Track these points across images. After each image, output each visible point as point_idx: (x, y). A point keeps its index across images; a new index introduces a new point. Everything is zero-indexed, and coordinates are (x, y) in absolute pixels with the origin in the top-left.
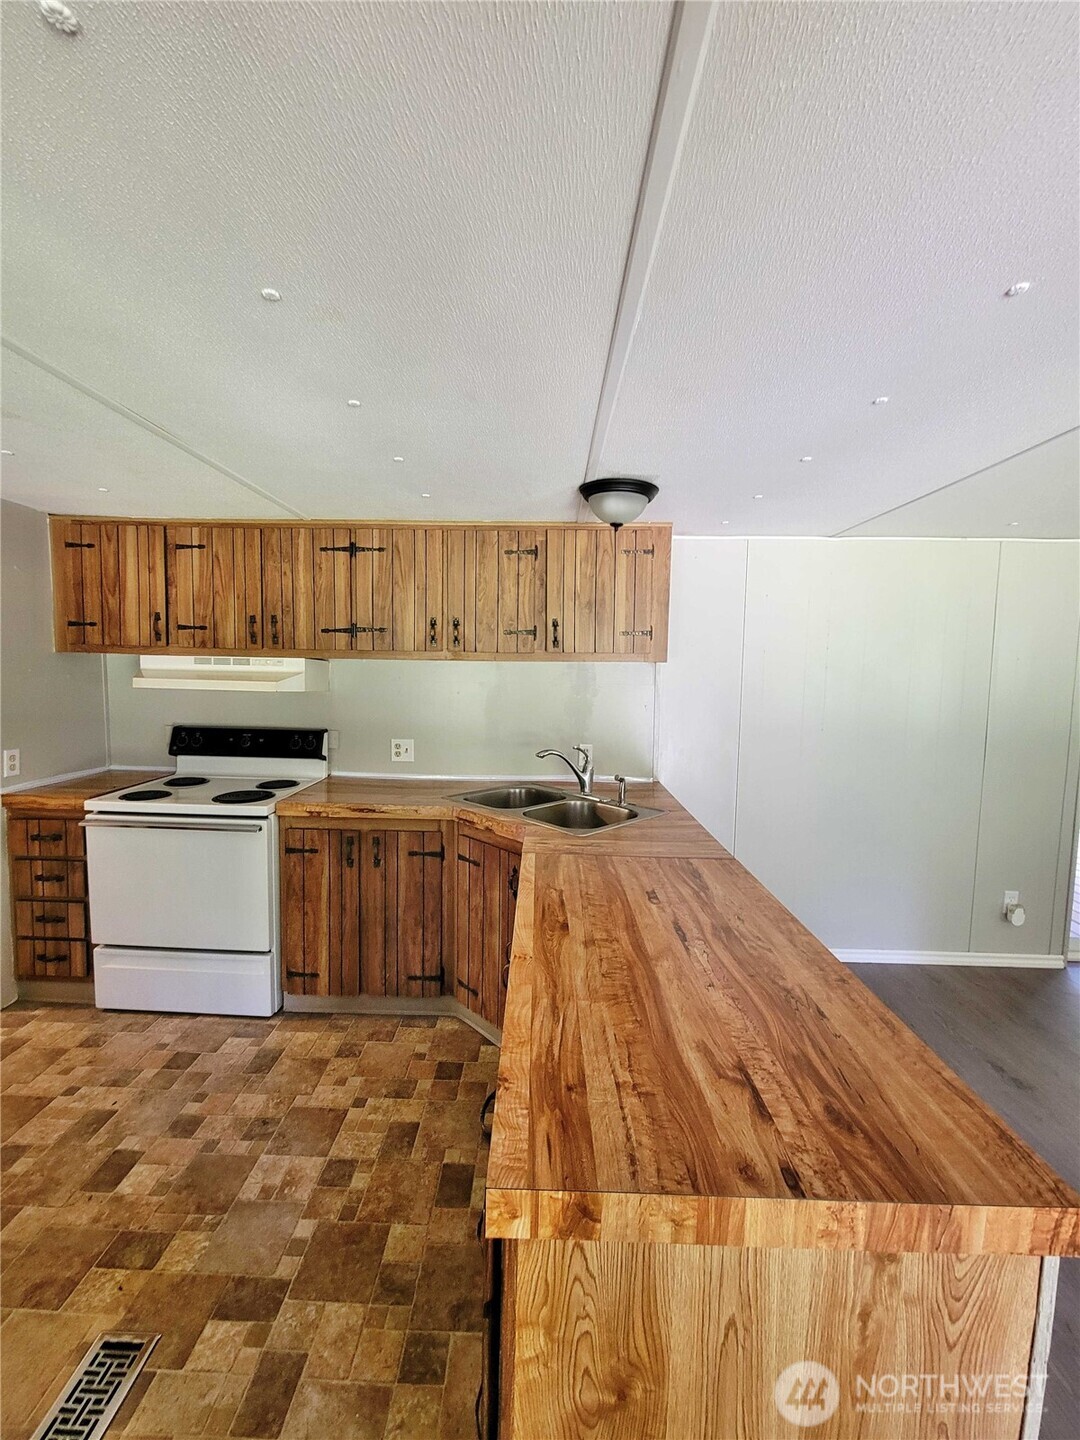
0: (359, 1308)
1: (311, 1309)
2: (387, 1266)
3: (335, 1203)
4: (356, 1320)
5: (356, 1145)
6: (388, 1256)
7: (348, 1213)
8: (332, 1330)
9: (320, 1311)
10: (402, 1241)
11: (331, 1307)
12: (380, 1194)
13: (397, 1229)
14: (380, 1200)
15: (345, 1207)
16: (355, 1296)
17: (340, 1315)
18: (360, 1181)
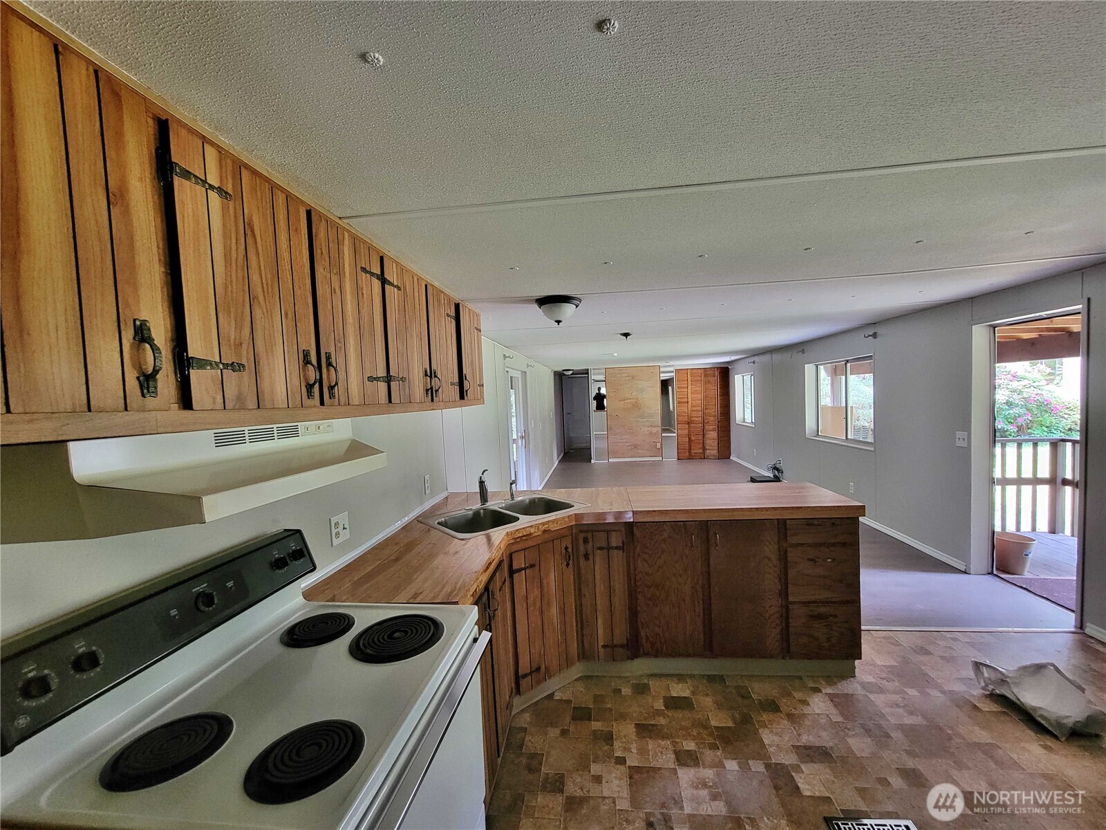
0: (761, 731)
1: (771, 750)
2: (735, 723)
3: (709, 755)
4: (766, 731)
5: (662, 753)
6: (731, 724)
7: (714, 747)
8: (776, 739)
9: (771, 746)
10: (719, 720)
11: (766, 741)
12: (695, 734)
13: (714, 723)
14: (699, 734)
15: (710, 749)
16: (756, 732)
17: (767, 737)
18: (690, 745)
